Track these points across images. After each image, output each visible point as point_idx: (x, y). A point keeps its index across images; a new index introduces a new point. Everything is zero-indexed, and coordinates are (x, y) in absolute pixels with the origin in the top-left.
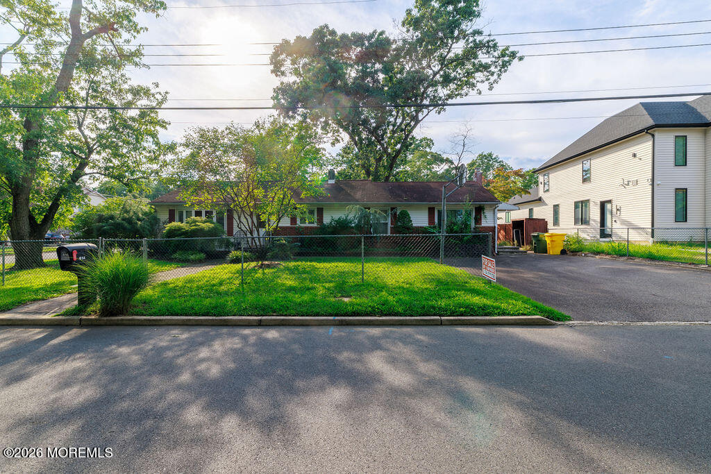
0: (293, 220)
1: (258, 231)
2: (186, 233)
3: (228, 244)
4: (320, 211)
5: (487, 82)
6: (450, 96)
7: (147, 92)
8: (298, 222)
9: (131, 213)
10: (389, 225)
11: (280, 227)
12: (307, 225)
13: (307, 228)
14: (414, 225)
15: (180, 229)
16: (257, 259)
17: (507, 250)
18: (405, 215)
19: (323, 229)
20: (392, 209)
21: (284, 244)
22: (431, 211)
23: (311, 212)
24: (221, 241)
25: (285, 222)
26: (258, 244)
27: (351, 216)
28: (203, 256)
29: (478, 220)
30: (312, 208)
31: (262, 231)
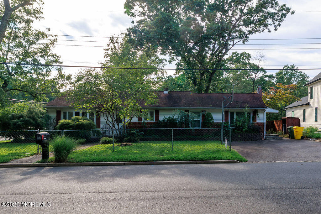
0: (140, 119)
1: (118, 125)
2: (72, 127)
3: (98, 133)
4: (157, 113)
5: (273, 25)
6: (250, 33)
7: (43, 35)
8: (143, 119)
9: (34, 114)
10: (201, 122)
11: (132, 123)
12: (149, 121)
13: (148, 123)
14: (215, 121)
15: (68, 124)
16: (118, 142)
17: (271, 137)
18: (210, 116)
19: (159, 124)
20: (202, 111)
21: (134, 133)
22: (226, 112)
23: (151, 114)
24: (94, 132)
25: (135, 120)
26: (118, 133)
27: (176, 116)
28: (84, 140)
29: (254, 119)
30: (152, 110)
31: (121, 125)
